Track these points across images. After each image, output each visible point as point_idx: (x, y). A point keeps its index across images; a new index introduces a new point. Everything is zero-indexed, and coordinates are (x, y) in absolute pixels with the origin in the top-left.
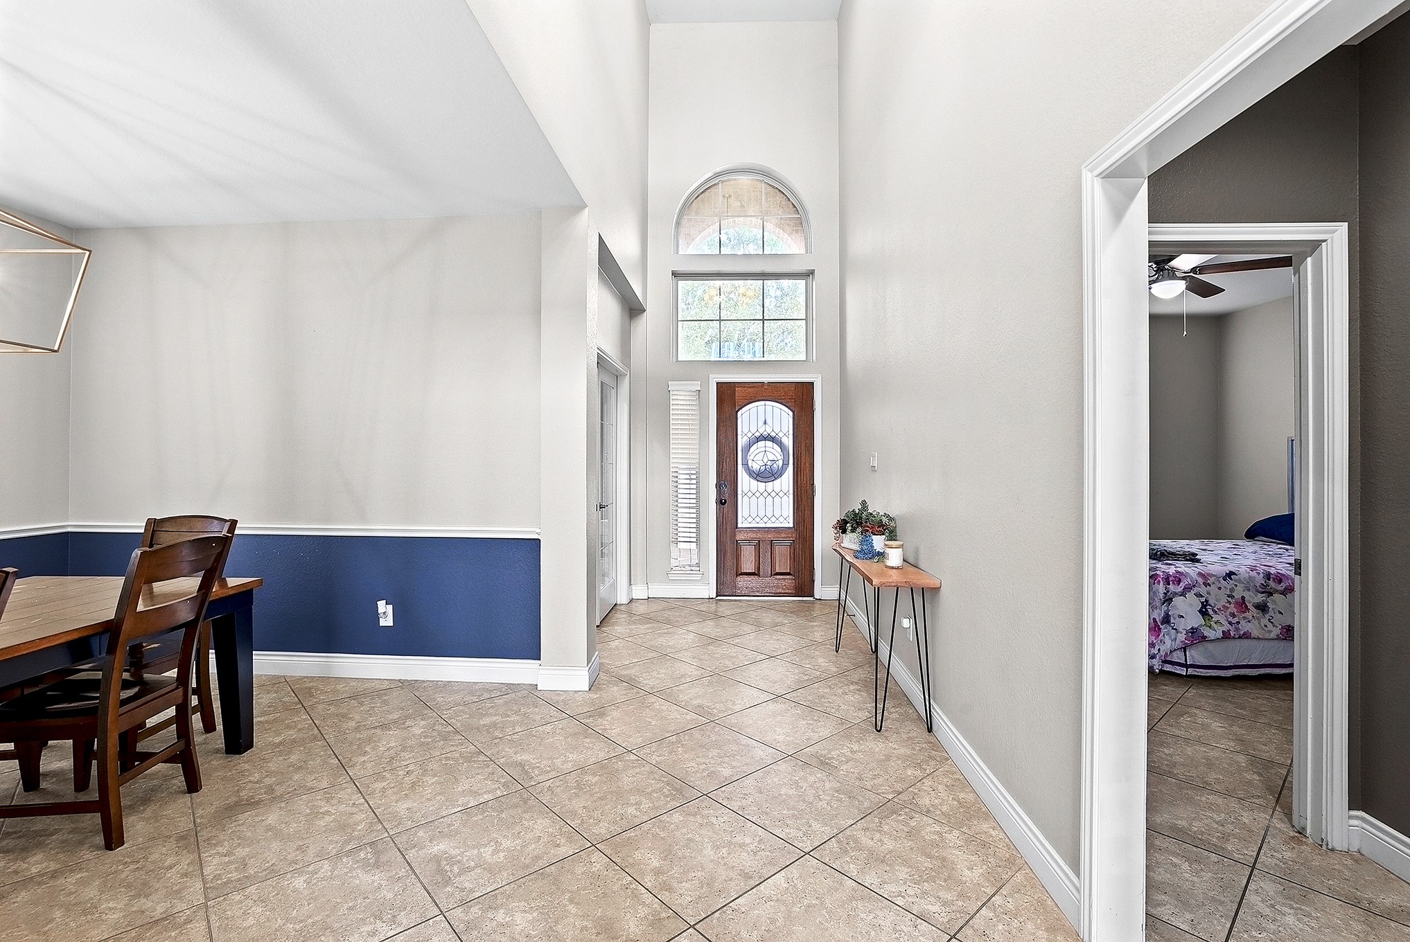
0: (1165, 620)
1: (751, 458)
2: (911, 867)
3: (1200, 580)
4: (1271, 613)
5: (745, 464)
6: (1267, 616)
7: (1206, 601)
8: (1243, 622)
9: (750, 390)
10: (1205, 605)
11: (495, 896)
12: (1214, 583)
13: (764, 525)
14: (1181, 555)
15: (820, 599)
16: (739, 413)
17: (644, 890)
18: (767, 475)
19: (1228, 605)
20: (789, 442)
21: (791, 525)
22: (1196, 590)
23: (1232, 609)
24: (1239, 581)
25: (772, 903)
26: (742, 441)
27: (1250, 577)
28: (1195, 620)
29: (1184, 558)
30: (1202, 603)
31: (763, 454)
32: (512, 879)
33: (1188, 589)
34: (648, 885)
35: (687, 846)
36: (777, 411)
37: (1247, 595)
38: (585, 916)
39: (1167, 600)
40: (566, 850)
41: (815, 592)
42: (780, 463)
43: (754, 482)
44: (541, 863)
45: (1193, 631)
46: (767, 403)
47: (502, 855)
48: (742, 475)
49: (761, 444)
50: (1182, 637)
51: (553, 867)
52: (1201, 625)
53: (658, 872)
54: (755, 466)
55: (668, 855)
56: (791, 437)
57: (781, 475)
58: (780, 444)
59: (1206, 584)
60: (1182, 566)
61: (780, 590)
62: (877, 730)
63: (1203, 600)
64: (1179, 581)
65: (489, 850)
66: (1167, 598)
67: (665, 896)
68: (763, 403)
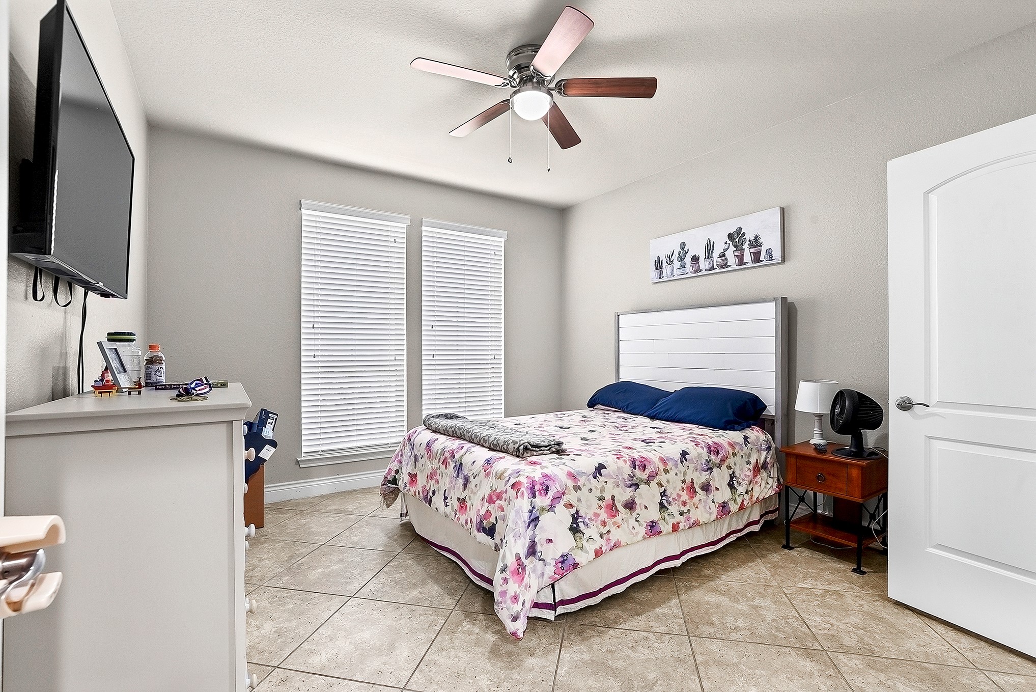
0: (531, 550)
3: (570, 484)
4: (638, 510)
6: (635, 515)
7: (577, 512)
8: (613, 530)
10: (575, 517)
12: (584, 485)
14: (546, 447)
19: (598, 511)
22: (565, 499)
23: (603, 515)
24: (609, 476)
27: (619, 468)
28: (564, 543)
29: (548, 450)
30: (573, 516)
33: (557, 498)
37: (616, 492)
39: (533, 520)
45: (564, 559)
50: (550, 570)
52: (572, 549)
59: (577, 488)
60: (548, 464)
63: (573, 511)
64: (547, 489)
66: (532, 518)
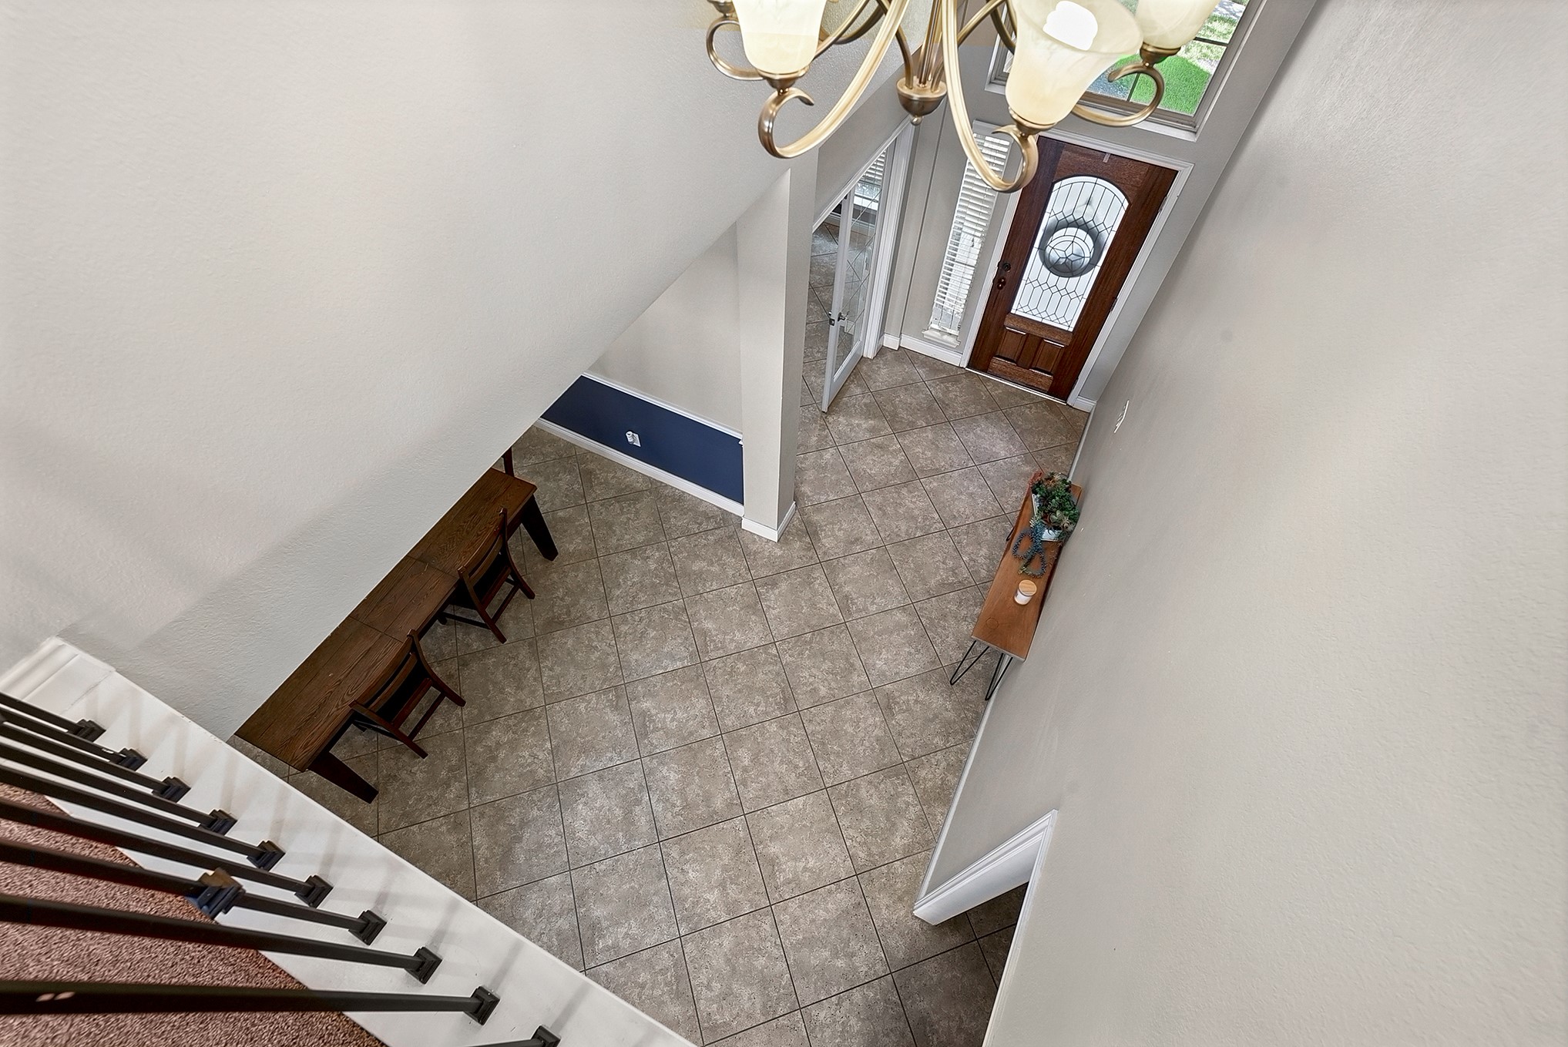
1: (1052, 245)
2: (872, 822)
5: (1042, 249)
9: (1082, 159)
11: (665, 755)
13: (1040, 320)
15: (1071, 407)
16: (1057, 186)
17: (733, 781)
18: (1065, 269)
20: (1108, 238)
21: (1071, 330)
25: (788, 816)
26: (1047, 221)
31: (1069, 244)
32: (676, 745)
34: (736, 778)
35: (767, 756)
36: (1109, 195)
38: (701, 787)
40: (706, 733)
41: (1069, 398)
42: (1087, 260)
43: (1045, 271)
44: (692, 739)
46: (1100, 181)
47: (675, 723)
48: (1035, 258)
49: (1072, 231)
51: (696, 744)
53: (745, 770)
54: (1054, 255)
55: (755, 759)
56: (1113, 234)
57: (1081, 274)
58: (1095, 236)
61: (1034, 384)
62: (951, 682)
65: (669, 716)
67: (741, 788)
68: (1094, 179)
